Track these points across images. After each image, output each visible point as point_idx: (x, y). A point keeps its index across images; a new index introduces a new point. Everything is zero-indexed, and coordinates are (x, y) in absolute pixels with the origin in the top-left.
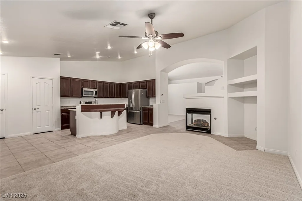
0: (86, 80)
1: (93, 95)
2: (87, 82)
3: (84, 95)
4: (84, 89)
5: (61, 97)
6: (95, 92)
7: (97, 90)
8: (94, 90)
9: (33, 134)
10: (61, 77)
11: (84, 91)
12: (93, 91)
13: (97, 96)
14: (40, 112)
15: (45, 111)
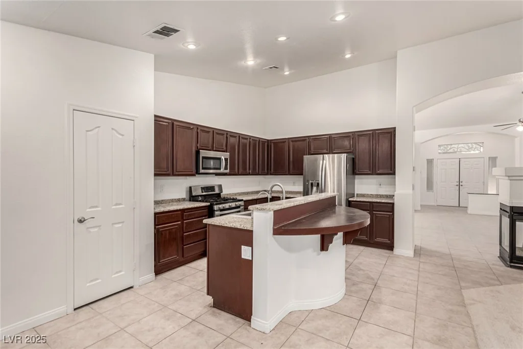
0: (205, 129)
1: (220, 169)
2: (208, 132)
3: (203, 168)
4: (203, 153)
5: (156, 175)
6: (225, 159)
7: (227, 155)
8: (223, 156)
9: (75, 309)
10: (156, 116)
11: (204, 158)
12: (220, 159)
13: (228, 171)
14: (96, 230)
15: (113, 224)
